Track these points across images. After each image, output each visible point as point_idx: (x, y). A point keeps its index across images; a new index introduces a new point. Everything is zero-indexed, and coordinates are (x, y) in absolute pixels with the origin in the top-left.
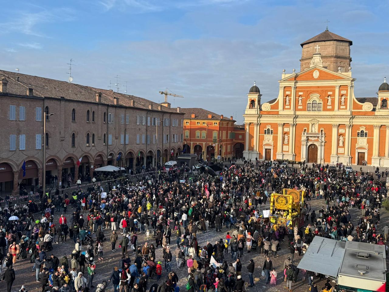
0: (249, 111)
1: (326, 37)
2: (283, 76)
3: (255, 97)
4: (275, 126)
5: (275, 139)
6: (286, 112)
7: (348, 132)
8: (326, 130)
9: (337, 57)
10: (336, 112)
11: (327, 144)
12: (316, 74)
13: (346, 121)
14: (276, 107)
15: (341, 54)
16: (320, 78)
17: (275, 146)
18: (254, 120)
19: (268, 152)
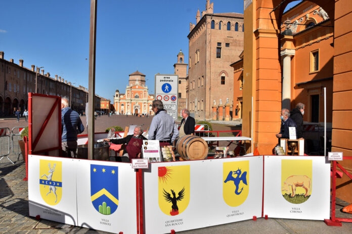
0: (116, 98)
1: (137, 74)
2: (127, 87)
3: (118, 93)
4: (125, 103)
5: (125, 107)
6: (128, 99)
7: (147, 105)
8: (140, 104)
9: (141, 81)
10: (143, 99)
11: (141, 108)
12: (137, 87)
13: (146, 102)
14: (125, 97)
15: (143, 80)
16: (138, 89)
17: (125, 110)
18: (118, 101)
19: (122, 111)
